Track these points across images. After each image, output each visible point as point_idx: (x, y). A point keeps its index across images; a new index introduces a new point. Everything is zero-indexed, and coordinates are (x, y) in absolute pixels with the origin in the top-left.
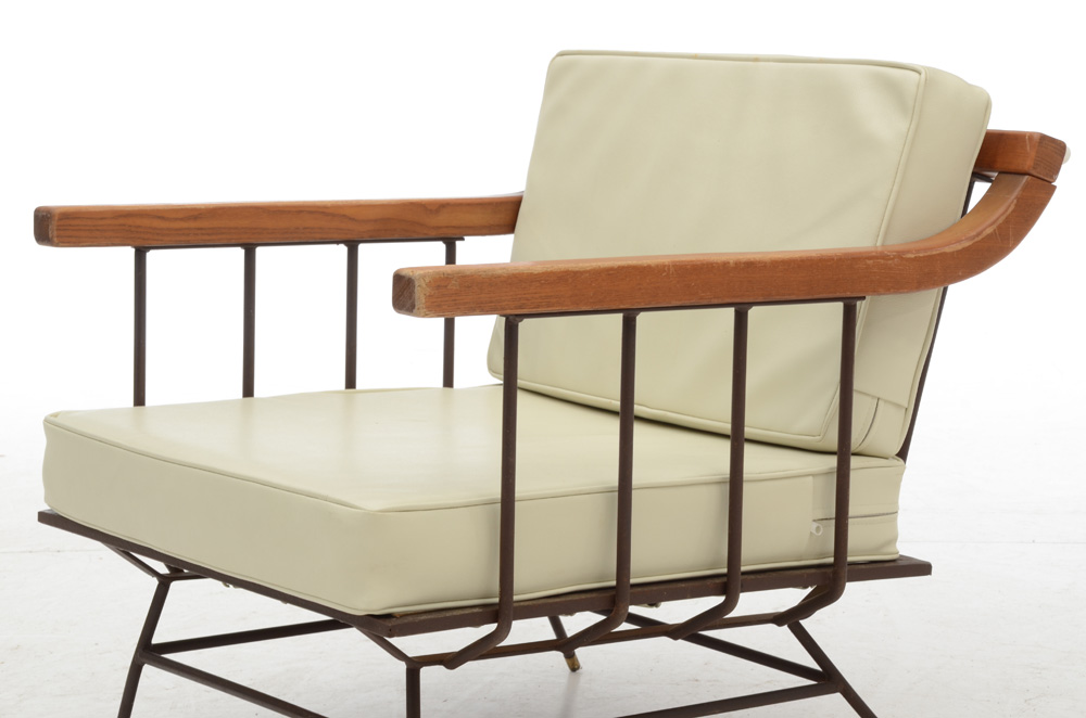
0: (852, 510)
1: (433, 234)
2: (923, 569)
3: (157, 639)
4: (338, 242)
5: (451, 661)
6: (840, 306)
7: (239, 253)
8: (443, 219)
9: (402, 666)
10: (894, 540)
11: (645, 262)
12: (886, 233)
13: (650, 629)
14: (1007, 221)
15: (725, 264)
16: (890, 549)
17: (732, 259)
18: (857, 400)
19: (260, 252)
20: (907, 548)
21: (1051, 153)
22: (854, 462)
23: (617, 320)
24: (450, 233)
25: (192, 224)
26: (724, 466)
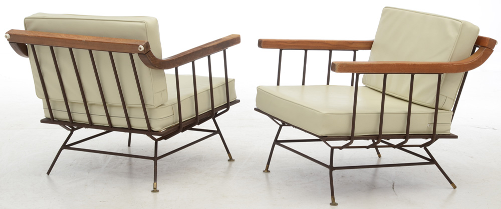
0: (438, 122)
1: (351, 49)
2: (456, 137)
3: (278, 139)
4: (327, 50)
5: (341, 148)
6: (438, 75)
7: (304, 51)
8: (353, 46)
9: (330, 148)
10: (449, 130)
11: (389, 63)
12: (451, 58)
13: (390, 145)
14: (480, 58)
15: (409, 64)
16: (448, 132)
17: (410, 63)
18: (440, 96)
19: (308, 51)
20: (452, 132)
21: (493, 43)
22: (439, 111)
23: (382, 75)
24: (355, 49)
25: (293, 44)
26: (407, 110)
